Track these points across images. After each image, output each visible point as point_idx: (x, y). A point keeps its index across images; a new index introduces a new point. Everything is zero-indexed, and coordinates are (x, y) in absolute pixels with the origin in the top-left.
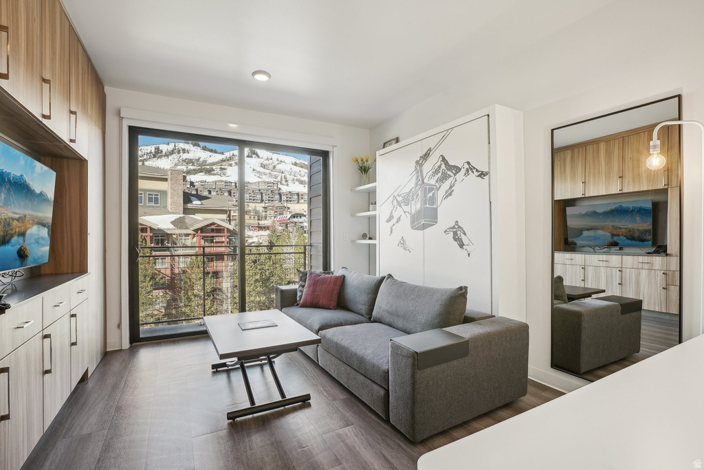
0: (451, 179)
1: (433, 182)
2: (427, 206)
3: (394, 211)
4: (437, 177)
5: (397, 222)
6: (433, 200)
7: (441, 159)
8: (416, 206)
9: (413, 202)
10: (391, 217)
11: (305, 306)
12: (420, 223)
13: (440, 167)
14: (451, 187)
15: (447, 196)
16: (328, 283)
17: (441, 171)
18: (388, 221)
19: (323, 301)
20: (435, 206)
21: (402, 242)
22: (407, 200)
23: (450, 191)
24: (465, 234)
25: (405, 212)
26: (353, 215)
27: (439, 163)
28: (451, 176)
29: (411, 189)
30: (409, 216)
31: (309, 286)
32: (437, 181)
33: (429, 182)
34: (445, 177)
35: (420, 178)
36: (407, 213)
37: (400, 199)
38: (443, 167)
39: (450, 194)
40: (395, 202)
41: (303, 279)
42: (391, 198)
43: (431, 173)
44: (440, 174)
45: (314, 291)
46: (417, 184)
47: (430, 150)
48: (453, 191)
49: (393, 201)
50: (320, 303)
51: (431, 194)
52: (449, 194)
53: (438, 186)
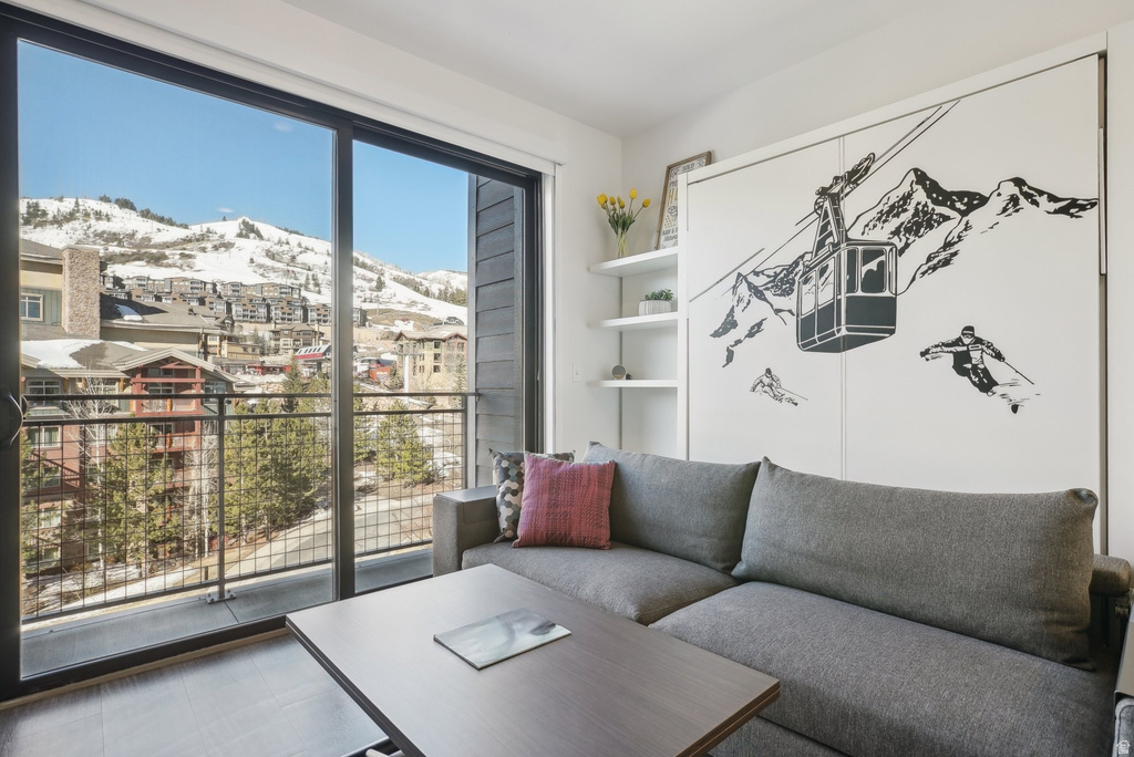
0: (947, 226)
1: (881, 234)
2: (860, 293)
3: (737, 311)
4: (894, 223)
5: (751, 335)
6: (876, 280)
7: (912, 177)
8: (818, 294)
9: (805, 288)
10: (730, 324)
11: (531, 543)
12: (833, 334)
13: (907, 198)
14: (948, 245)
15: (934, 268)
16: (585, 482)
17: (911, 208)
18: (716, 334)
19: (580, 529)
20: (886, 294)
21: (766, 381)
22: (784, 282)
23: (943, 256)
24: (999, 356)
25: (777, 311)
26: (592, 324)
27: (905, 189)
28: (947, 218)
29: (802, 257)
30: (792, 321)
31: (537, 493)
32: (896, 232)
33: (865, 237)
34: (923, 222)
35: (832, 227)
36: (785, 315)
37: (759, 281)
38: (920, 196)
39: (946, 262)
40: (743, 289)
41: (513, 473)
42: (732, 280)
43: (874, 214)
44: (905, 217)
45: (553, 505)
46: (821, 245)
47: (871, 158)
48: (955, 254)
49: (734, 287)
50: (574, 534)
51: (873, 265)
52: (941, 261)
53: (900, 245)
